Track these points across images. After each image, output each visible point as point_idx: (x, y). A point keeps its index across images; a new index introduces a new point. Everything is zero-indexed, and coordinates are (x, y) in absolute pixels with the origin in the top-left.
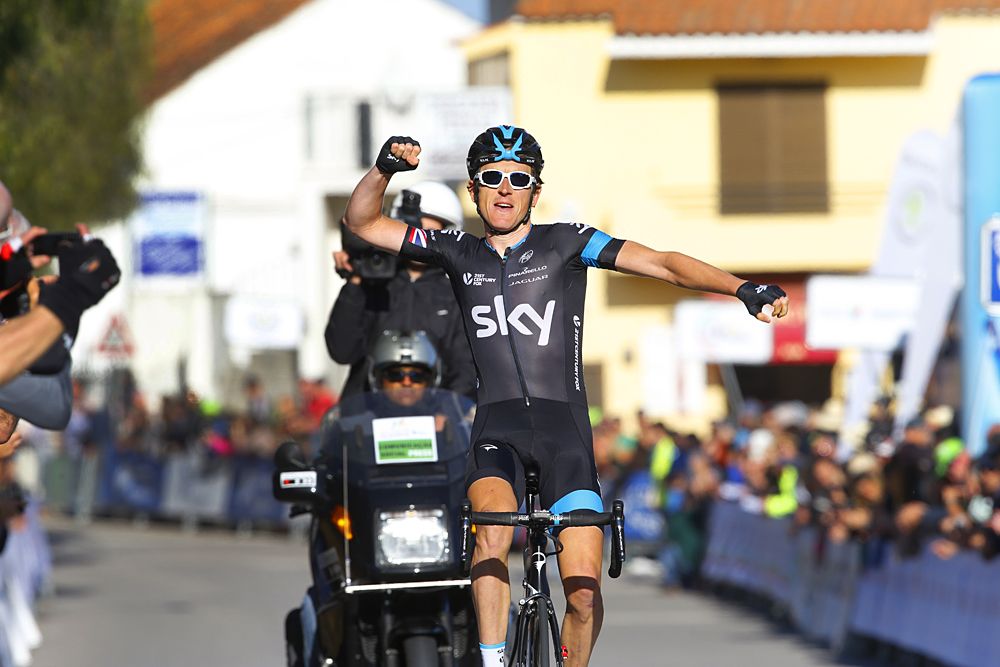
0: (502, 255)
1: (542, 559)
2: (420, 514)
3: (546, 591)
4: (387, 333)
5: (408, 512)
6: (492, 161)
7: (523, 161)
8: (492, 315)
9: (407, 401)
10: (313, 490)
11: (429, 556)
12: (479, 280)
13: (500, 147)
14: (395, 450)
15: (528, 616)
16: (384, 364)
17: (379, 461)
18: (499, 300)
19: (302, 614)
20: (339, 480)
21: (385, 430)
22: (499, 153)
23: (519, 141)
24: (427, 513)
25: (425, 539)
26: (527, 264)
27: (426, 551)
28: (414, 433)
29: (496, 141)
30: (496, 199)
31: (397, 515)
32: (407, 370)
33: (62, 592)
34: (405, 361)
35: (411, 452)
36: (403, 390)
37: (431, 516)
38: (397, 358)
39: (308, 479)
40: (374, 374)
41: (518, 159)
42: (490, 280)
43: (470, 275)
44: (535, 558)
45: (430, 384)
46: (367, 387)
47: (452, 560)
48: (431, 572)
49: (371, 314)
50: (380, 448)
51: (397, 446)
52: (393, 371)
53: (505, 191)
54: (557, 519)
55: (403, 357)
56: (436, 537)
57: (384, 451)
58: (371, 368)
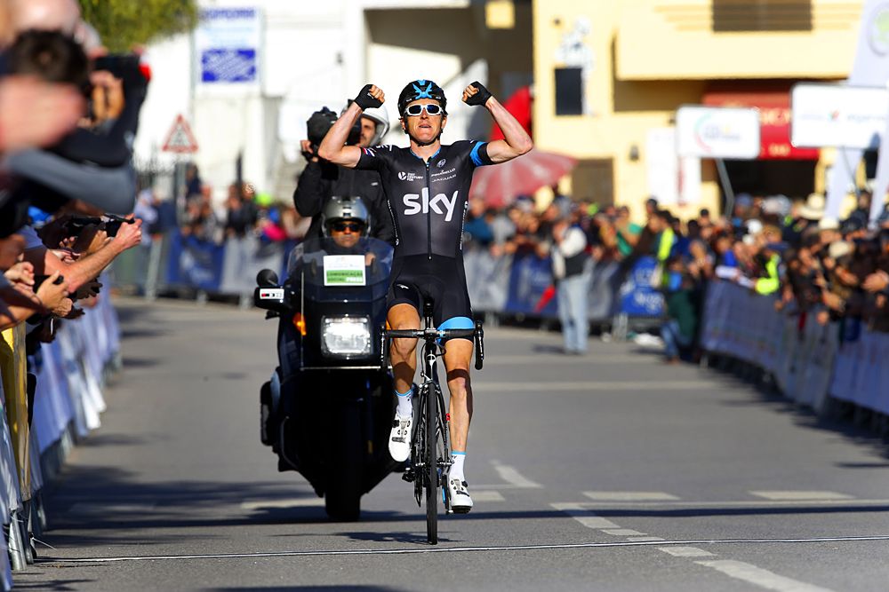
0: (426, 161)
1: (433, 358)
2: (352, 320)
3: (436, 379)
4: (334, 198)
5: (344, 319)
6: (414, 99)
7: (434, 98)
8: (420, 201)
9: (348, 244)
10: (281, 301)
11: (357, 348)
12: (411, 177)
13: (418, 90)
14: (338, 277)
15: (425, 395)
16: (333, 218)
17: (326, 284)
18: (425, 191)
19: (272, 384)
20: (298, 294)
21: (332, 263)
22: (418, 94)
23: (430, 86)
24: (356, 320)
25: (355, 337)
26: (442, 168)
27: (355, 346)
28: (351, 265)
29: (415, 87)
30: (420, 123)
31: (336, 320)
32: (348, 223)
33: (128, 363)
34: (346, 217)
35: (348, 279)
36: (345, 237)
37: (359, 322)
38: (341, 215)
39: (278, 294)
40: (325, 226)
41: (430, 96)
42: (419, 177)
43: (404, 174)
44: (429, 358)
45: (363, 233)
46: (321, 234)
47: (372, 352)
48: (357, 360)
49: (325, 182)
50: (328, 275)
51: (339, 274)
52: (338, 224)
53: (424, 116)
54: (442, 333)
55: (345, 214)
56: (362, 336)
57: (330, 277)
58: (323, 222)
